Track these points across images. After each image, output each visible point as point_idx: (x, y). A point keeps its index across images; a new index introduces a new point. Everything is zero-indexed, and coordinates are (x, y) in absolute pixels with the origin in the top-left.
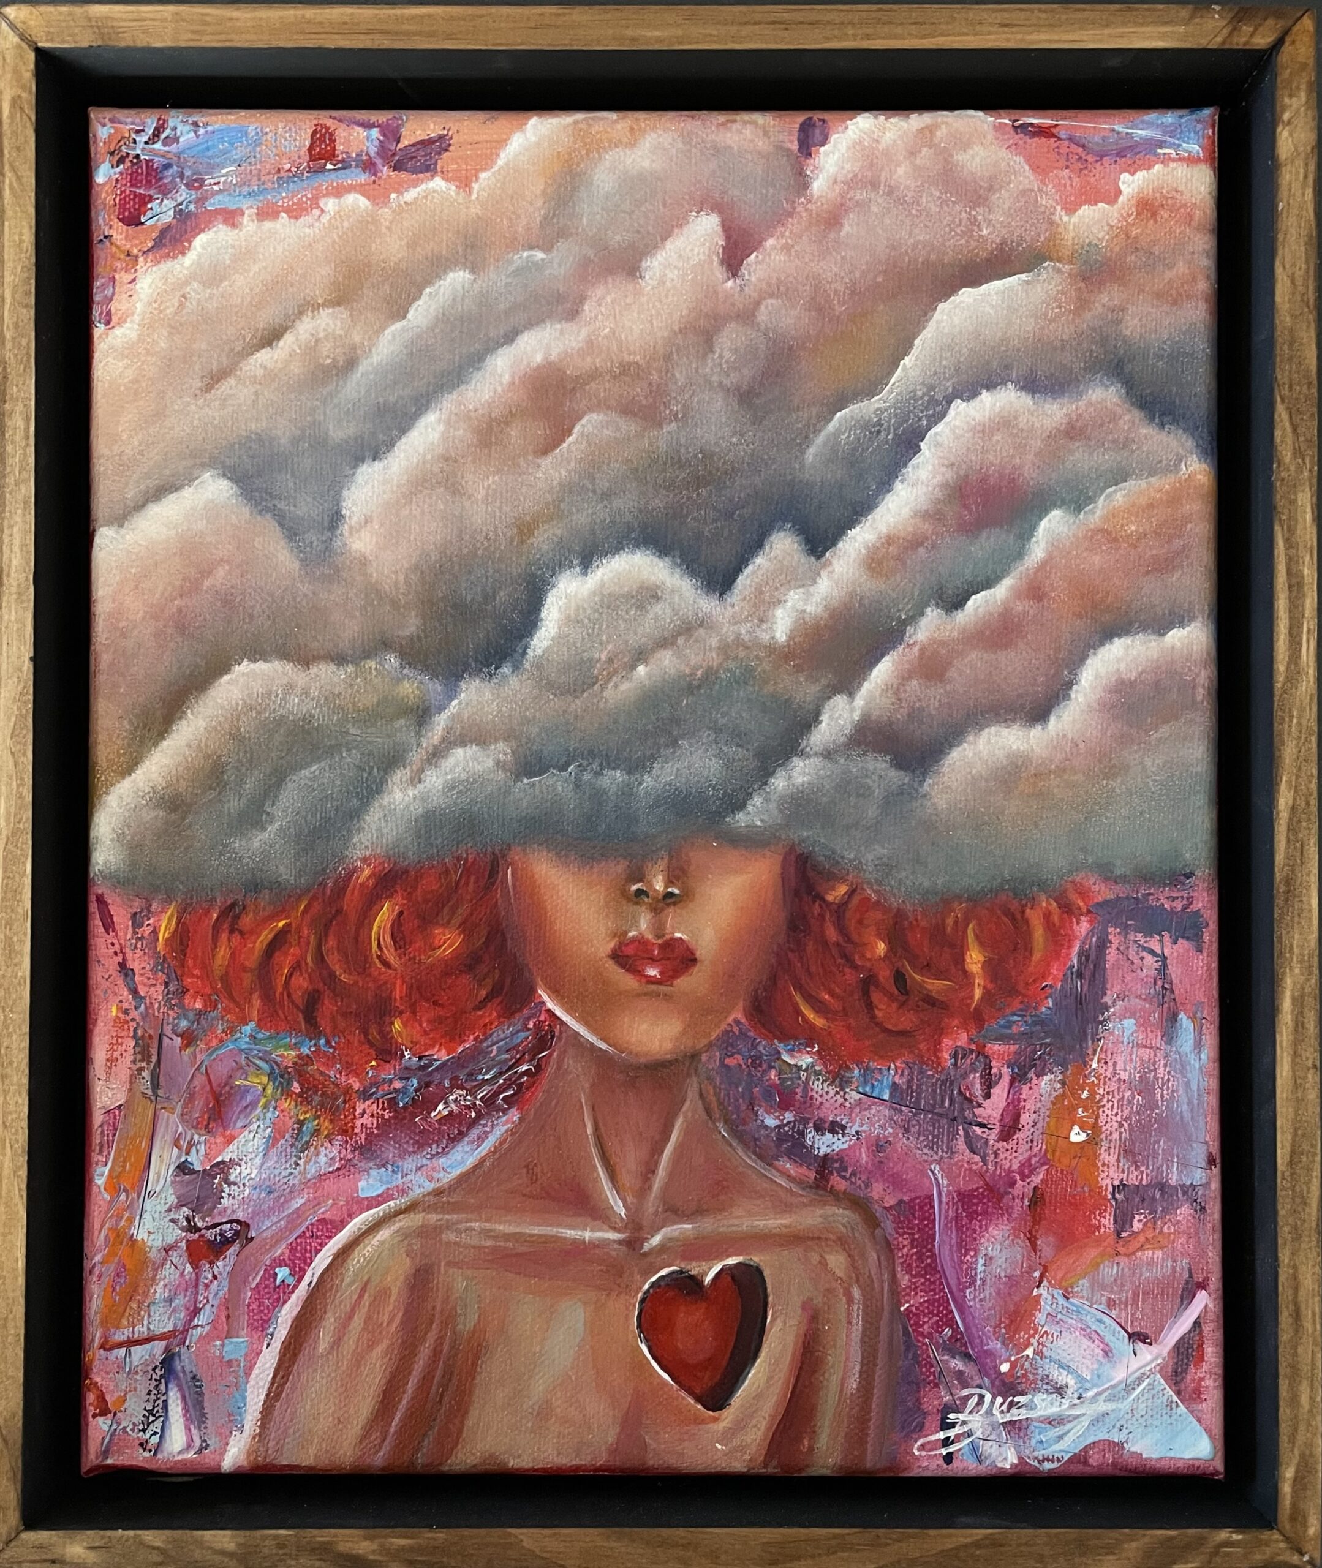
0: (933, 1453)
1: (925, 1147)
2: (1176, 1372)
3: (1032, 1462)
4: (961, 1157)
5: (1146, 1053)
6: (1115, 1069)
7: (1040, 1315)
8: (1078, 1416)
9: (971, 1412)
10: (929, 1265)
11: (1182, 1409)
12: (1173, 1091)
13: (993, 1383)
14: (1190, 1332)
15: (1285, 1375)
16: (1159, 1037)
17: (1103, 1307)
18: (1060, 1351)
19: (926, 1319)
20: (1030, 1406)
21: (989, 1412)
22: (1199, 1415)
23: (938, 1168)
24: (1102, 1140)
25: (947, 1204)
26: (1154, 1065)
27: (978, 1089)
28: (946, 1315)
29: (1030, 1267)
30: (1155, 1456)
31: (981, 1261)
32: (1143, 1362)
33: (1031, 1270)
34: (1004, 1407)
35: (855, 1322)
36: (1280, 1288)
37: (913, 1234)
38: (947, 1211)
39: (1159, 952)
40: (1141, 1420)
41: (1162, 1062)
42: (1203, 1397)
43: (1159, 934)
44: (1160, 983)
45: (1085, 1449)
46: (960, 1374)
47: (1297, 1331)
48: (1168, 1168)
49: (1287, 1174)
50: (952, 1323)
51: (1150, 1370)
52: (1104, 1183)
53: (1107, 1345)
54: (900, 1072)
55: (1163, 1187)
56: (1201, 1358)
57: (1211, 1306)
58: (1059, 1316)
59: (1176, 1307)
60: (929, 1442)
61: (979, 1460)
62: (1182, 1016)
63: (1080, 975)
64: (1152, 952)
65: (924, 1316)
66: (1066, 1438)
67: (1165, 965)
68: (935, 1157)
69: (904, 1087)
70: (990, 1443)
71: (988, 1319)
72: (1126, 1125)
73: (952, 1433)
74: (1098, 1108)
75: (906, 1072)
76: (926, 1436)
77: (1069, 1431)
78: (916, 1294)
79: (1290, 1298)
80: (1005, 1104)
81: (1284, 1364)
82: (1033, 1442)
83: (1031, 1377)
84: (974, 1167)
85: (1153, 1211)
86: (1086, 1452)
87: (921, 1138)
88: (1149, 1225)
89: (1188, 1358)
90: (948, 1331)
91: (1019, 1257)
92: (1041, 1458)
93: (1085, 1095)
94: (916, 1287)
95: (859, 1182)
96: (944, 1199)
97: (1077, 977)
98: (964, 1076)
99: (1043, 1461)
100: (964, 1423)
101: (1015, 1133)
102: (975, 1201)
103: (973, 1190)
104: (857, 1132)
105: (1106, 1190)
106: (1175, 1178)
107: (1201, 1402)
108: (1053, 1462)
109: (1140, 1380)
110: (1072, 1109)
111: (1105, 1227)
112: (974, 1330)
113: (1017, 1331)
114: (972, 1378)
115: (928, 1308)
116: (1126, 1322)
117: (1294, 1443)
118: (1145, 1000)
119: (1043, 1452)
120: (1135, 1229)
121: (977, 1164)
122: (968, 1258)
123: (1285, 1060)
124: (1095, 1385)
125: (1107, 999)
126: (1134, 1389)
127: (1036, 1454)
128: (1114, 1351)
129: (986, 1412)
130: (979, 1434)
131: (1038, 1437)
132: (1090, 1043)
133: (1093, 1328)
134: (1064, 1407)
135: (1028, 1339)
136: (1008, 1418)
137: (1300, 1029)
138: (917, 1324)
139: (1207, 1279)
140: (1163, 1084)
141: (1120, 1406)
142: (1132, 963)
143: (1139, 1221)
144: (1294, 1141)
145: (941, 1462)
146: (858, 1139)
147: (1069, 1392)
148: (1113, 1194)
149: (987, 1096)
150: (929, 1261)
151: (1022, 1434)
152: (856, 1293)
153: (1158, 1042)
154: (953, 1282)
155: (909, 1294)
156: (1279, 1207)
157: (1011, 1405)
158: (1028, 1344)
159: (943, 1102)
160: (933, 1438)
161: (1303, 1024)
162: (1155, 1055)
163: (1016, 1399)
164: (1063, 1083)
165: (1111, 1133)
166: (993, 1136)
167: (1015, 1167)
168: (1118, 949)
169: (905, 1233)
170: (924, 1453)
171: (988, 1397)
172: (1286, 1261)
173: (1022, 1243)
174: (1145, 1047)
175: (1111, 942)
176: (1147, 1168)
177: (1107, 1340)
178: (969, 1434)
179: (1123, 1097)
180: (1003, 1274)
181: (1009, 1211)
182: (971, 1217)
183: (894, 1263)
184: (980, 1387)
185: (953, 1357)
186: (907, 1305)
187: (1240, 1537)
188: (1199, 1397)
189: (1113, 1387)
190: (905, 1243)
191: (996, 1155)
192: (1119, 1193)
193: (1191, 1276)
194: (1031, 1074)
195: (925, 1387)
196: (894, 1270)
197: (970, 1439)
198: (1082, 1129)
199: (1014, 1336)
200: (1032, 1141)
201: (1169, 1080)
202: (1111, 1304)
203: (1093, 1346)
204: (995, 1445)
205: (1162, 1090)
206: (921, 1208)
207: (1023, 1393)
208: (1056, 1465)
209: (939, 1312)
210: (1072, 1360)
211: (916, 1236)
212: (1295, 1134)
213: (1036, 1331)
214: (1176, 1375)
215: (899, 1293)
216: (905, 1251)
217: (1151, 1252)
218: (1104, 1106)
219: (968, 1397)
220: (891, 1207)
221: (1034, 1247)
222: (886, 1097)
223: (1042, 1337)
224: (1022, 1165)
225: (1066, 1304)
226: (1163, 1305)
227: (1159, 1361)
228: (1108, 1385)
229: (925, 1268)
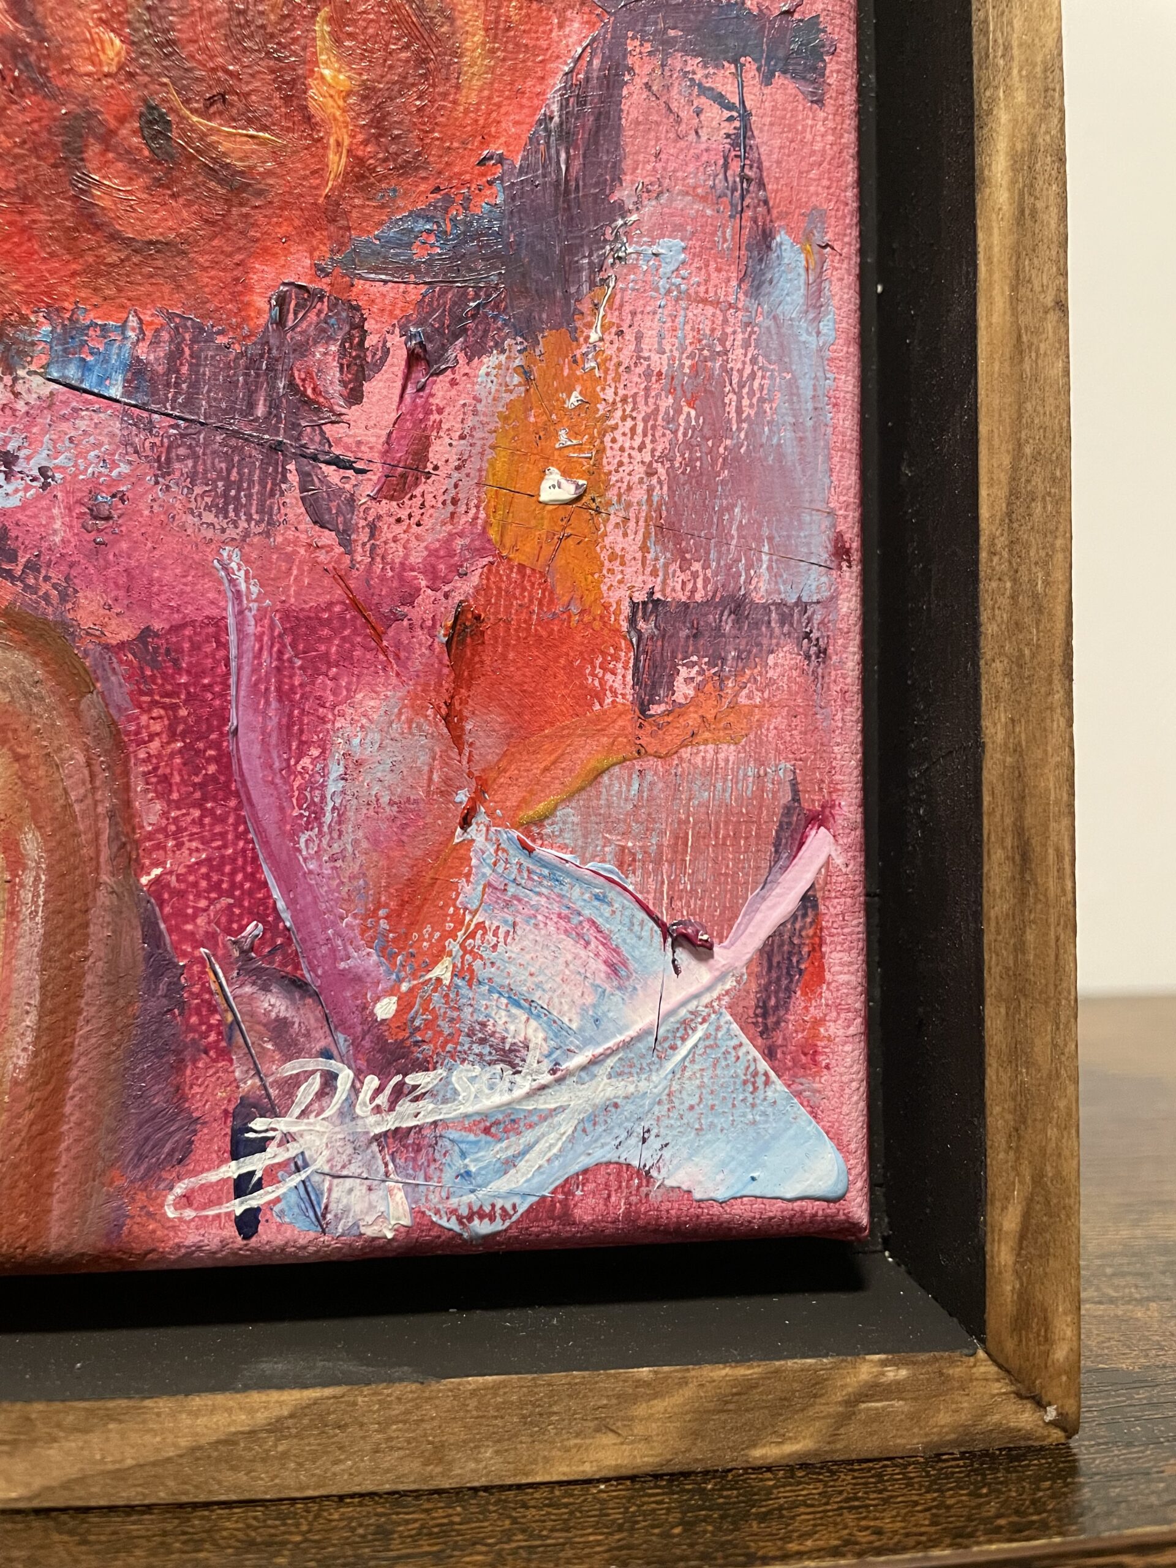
0: (211, 1212)
1: (208, 508)
2: (765, 1007)
3: (444, 1222)
4: (291, 534)
5: (704, 317)
6: (639, 350)
7: (468, 888)
8: (553, 1112)
9: (304, 1113)
10: (214, 778)
11: (778, 1084)
12: (762, 400)
13: (356, 1044)
14: (794, 917)
15: (999, 996)
16: (734, 283)
17: (609, 867)
18: (512, 969)
19: (203, 903)
20: (443, 1094)
21: (347, 1112)
22: (816, 1099)
23: (236, 558)
24: (609, 504)
25: (259, 638)
26: (722, 341)
27: (332, 380)
28: (250, 893)
29: (447, 780)
30: (721, 1194)
31: (336, 770)
32: (693, 989)
33: (448, 788)
34: (382, 1100)
35: (25, 911)
36: (987, 798)
37: (175, 707)
38: (258, 655)
39: (735, 100)
40: (690, 1117)
41: (740, 336)
42: (823, 1060)
43: (735, 61)
44: (735, 166)
45: (566, 1188)
46: (279, 1028)
47: (1023, 896)
48: (749, 566)
49: (1001, 542)
50: (265, 911)
51: (709, 1005)
52: (613, 597)
53: (616, 951)
54: (149, 334)
55: (738, 606)
56: (819, 975)
57: (839, 861)
58: (512, 889)
59: (764, 865)
60: (203, 1188)
61: (321, 1220)
62: (782, 237)
63: (566, 136)
64: (720, 100)
65: (198, 896)
66: (522, 1164)
67: (746, 127)
68: (232, 533)
69: (161, 369)
70: (348, 1183)
71: (349, 900)
72: (662, 471)
73: (256, 1164)
74: (603, 434)
75: (166, 337)
76: (195, 1173)
77: (529, 1148)
78: (179, 845)
79: (1008, 821)
80: (394, 416)
81: (996, 970)
82: (448, 1175)
83: (444, 1025)
84: (322, 557)
85: (717, 659)
86: (569, 1193)
87: (198, 490)
88: (709, 688)
89: (790, 976)
90: (253, 929)
91: (423, 759)
92: (464, 1211)
93: (574, 399)
94: (180, 830)
95: (45, 587)
96: (251, 629)
97: (559, 138)
98: (302, 349)
99: (470, 1219)
100: (288, 1138)
101: (416, 484)
102: (326, 632)
103: (318, 609)
104: (43, 471)
105: (617, 613)
106: (763, 587)
107: (818, 1074)
108: (492, 1218)
109: (686, 1026)
110: (547, 431)
111: (615, 693)
112: (315, 926)
113: (414, 924)
114: (307, 1035)
115: (207, 877)
116: (658, 900)
117: (1018, 1150)
118: (703, 199)
119: (472, 1197)
120: (679, 697)
121: (329, 548)
122: (306, 761)
123: (996, 292)
124: (587, 1042)
125: (624, 194)
126: (673, 1048)
127: (454, 1202)
128: (633, 965)
129: (341, 1113)
130: (320, 1163)
131: (459, 1164)
132: (585, 288)
133: (587, 912)
134: (518, 1093)
135: (442, 939)
136: (390, 1122)
137: (1029, 223)
138: (180, 914)
139: (829, 806)
140: (741, 386)
141: (643, 1085)
142: (678, 120)
143: (689, 680)
144: (1015, 468)
145: (231, 1231)
146: (45, 486)
147: (531, 1058)
148: (632, 621)
149: (355, 396)
150: (212, 769)
151: (422, 1159)
152: (31, 844)
153: (731, 291)
154: (269, 819)
155: (160, 846)
156: (984, 616)
157: (399, 1092)
158: (439, 953)
159: (252, 405)
160: (213, 1177)
161: (1034, 212)
162: (725, 321)
163: (410, 1080)
164: (526, 373)
165: (629, 488)
166: (367, 487)
167: (417, 557)
168: (648, 86)
169: (155, 704)
170: (189, 1214)
171: (345, 1076)
172: (1000, 737)
173: (431, 725)
174: (704, 301)
175: (631, 70)
176: (705, 567)
177: (616, 939)
178: (298, 1165)
179: (657, 410)
180: (385, 800)
181: (399, 655)
182: (315, 666)
183: (126, 773)
184: (327, 1054)
185: (265, 989)
186: (157, 871)
187: (903, 1373)
188: (815, 1063)
189: (627, 1045)
190: (157, 727)
191: (373, 529)
192: (645, 619)
193: (796, 798)
194: (455, 351)
195: (194, 1061)
196: (127, 788)
197: (303, 1175)
198: (565, 473)
199: (407, 936)
200: (455, 501)
201: (753, 376)
202: (625, 860)
203: (583, 953)
204: (360, 1187)
205: (740, 399)
206: (196, 647)
207: (425, 1066)
208: (498, 1226)
209: (233, 885)
210: (539, 986)
211: (183, 712)
212: (1018, 453)
213: (460, 922)
214: (765, 1015)
215: (137, 843)
216: (155, 745)
217: (711, 747)
218: (615, 428)
219: (296, 1082)
220: (122, 645)
221: (458, 740)
222: (116, 392)
223: (472, 935)
224: (433, 553)
225: (527, 863)
226: (736, 861)
227: (730, 984)
228: (620, 1038)
229: (202, 786)
